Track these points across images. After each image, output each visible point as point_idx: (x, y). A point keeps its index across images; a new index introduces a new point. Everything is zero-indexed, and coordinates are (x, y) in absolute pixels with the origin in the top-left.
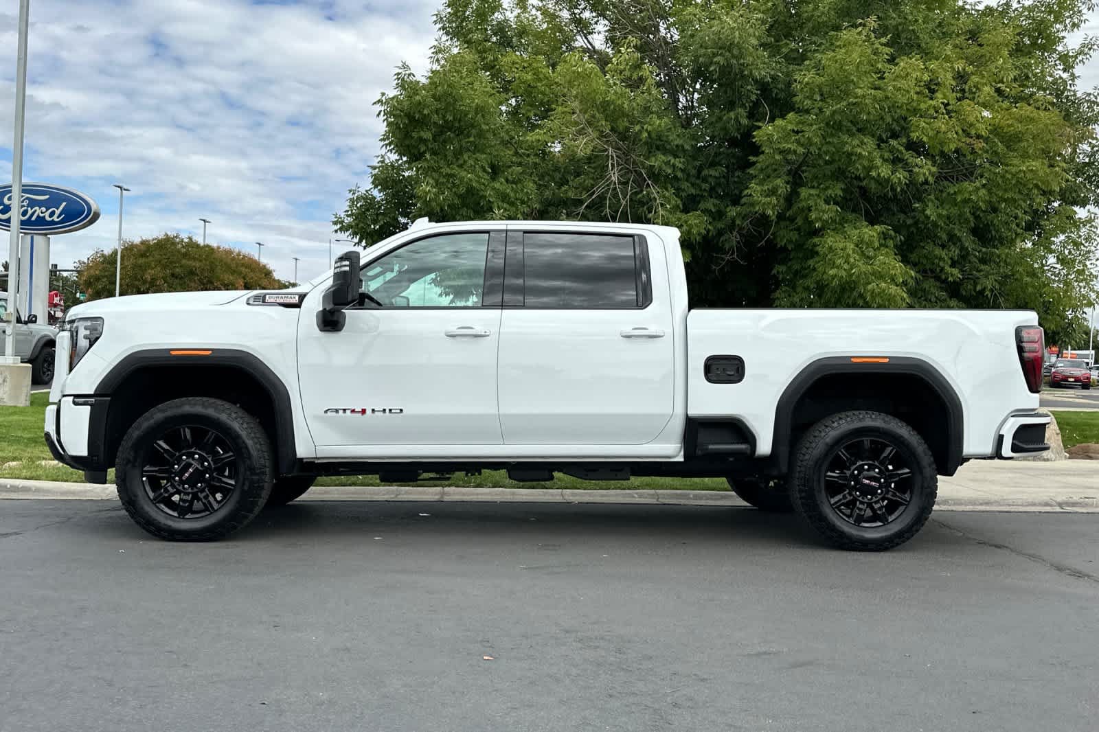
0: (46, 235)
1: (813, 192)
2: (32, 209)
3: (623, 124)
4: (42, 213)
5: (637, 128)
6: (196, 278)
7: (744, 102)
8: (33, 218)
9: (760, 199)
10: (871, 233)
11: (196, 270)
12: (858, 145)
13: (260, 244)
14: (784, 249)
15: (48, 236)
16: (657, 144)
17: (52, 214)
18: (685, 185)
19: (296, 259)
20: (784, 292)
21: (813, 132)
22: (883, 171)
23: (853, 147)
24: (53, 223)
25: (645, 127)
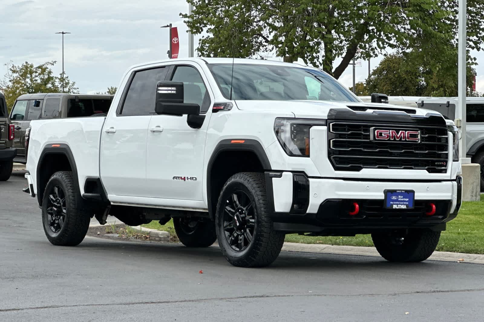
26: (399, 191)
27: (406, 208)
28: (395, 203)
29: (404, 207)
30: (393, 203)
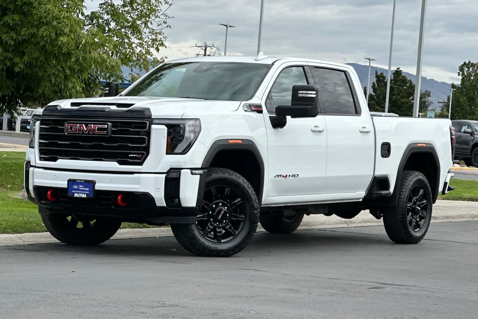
26: (78, 181)
27: (86, 197)
28: (77, 192)
29: (84, 196)
30: (75, 192)
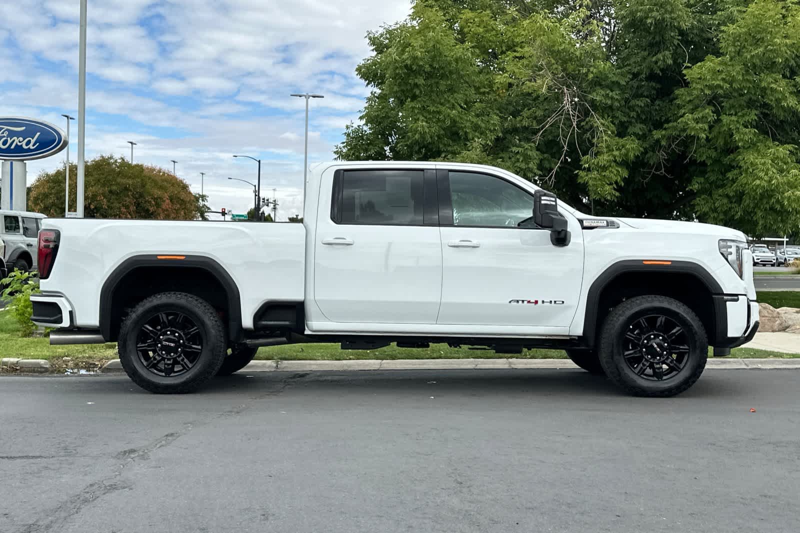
0: (22, 160)
1: (734, 118)
2: (11, 139)
3: (570, 67)
4: (20, 142)
5: (585, 70)
6: (130, 193)
7: (669, 46)
8: (13, 147)
9: (694, 125)
10: (783, 151)
11: (129, 186)
12: (772, 82)
13: (174, 162)
14: (703, 164)
15: (25, 162)
16: (598, 82)
17: (28, 143)
18: (618, 114)
19: (203, 174)
20: (703, 199)
21: (736, 71)
22: (790, 102)
23: (769, 84)
24: (29, 150)
25: (591, 69)
